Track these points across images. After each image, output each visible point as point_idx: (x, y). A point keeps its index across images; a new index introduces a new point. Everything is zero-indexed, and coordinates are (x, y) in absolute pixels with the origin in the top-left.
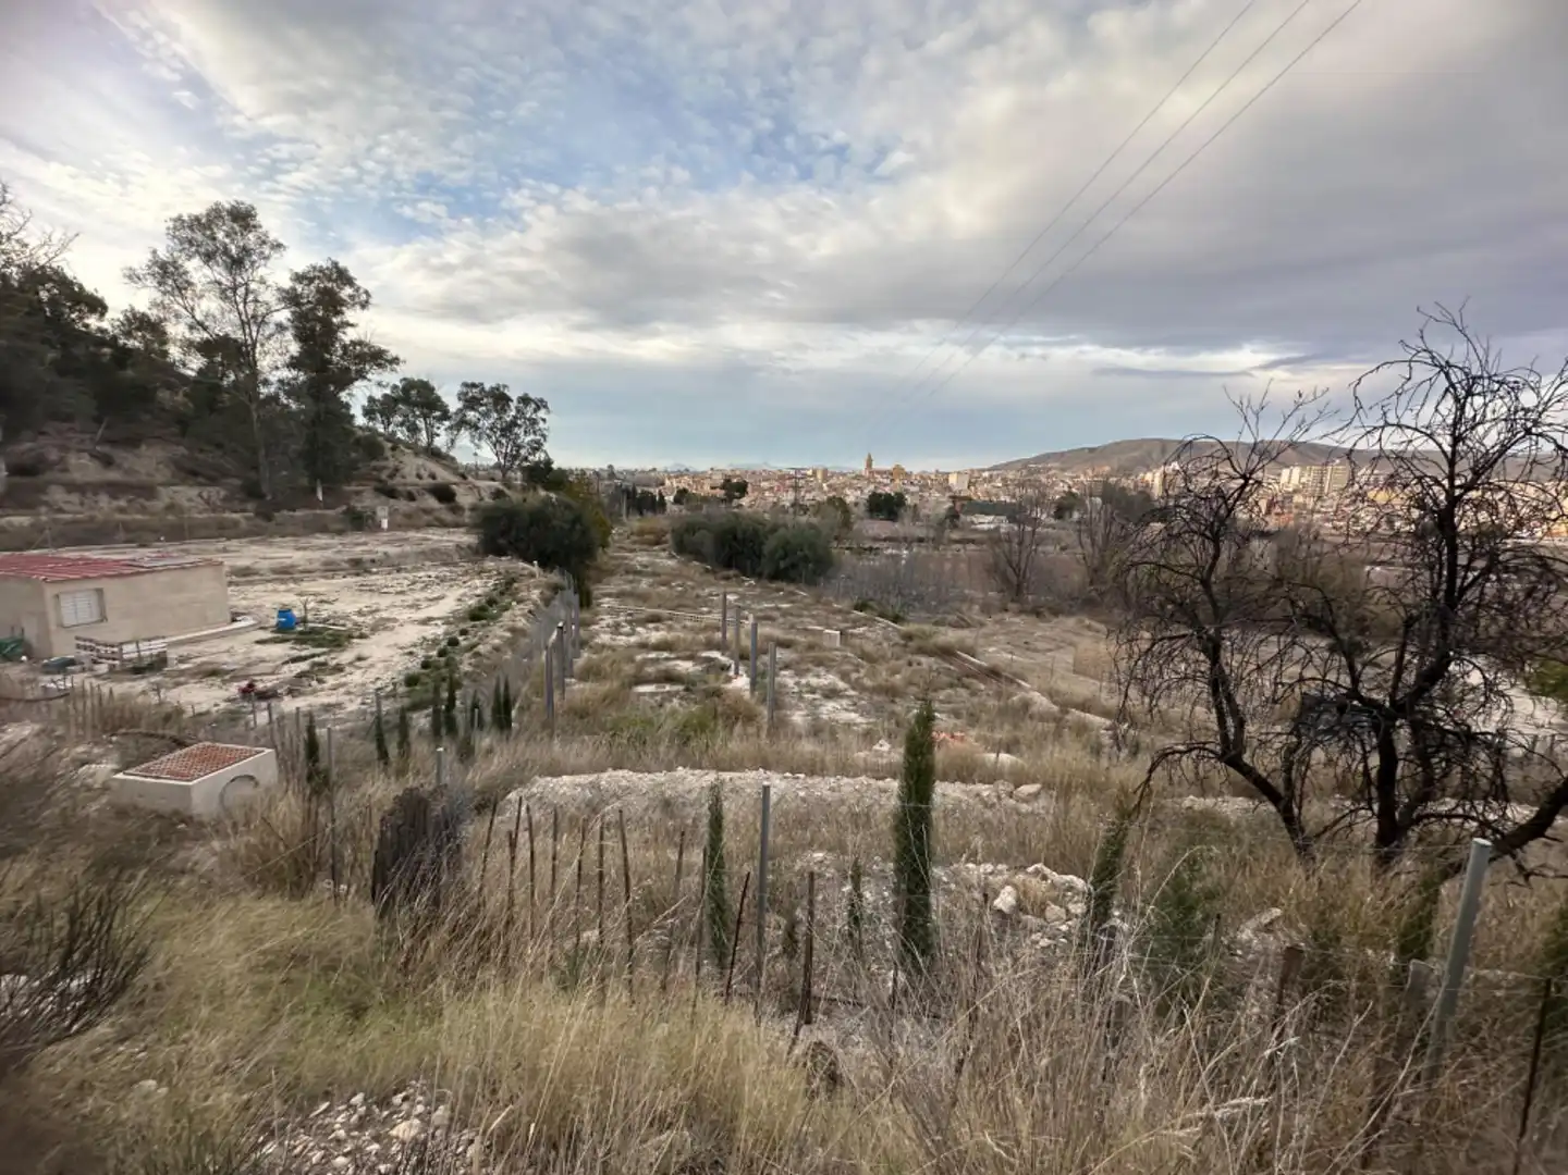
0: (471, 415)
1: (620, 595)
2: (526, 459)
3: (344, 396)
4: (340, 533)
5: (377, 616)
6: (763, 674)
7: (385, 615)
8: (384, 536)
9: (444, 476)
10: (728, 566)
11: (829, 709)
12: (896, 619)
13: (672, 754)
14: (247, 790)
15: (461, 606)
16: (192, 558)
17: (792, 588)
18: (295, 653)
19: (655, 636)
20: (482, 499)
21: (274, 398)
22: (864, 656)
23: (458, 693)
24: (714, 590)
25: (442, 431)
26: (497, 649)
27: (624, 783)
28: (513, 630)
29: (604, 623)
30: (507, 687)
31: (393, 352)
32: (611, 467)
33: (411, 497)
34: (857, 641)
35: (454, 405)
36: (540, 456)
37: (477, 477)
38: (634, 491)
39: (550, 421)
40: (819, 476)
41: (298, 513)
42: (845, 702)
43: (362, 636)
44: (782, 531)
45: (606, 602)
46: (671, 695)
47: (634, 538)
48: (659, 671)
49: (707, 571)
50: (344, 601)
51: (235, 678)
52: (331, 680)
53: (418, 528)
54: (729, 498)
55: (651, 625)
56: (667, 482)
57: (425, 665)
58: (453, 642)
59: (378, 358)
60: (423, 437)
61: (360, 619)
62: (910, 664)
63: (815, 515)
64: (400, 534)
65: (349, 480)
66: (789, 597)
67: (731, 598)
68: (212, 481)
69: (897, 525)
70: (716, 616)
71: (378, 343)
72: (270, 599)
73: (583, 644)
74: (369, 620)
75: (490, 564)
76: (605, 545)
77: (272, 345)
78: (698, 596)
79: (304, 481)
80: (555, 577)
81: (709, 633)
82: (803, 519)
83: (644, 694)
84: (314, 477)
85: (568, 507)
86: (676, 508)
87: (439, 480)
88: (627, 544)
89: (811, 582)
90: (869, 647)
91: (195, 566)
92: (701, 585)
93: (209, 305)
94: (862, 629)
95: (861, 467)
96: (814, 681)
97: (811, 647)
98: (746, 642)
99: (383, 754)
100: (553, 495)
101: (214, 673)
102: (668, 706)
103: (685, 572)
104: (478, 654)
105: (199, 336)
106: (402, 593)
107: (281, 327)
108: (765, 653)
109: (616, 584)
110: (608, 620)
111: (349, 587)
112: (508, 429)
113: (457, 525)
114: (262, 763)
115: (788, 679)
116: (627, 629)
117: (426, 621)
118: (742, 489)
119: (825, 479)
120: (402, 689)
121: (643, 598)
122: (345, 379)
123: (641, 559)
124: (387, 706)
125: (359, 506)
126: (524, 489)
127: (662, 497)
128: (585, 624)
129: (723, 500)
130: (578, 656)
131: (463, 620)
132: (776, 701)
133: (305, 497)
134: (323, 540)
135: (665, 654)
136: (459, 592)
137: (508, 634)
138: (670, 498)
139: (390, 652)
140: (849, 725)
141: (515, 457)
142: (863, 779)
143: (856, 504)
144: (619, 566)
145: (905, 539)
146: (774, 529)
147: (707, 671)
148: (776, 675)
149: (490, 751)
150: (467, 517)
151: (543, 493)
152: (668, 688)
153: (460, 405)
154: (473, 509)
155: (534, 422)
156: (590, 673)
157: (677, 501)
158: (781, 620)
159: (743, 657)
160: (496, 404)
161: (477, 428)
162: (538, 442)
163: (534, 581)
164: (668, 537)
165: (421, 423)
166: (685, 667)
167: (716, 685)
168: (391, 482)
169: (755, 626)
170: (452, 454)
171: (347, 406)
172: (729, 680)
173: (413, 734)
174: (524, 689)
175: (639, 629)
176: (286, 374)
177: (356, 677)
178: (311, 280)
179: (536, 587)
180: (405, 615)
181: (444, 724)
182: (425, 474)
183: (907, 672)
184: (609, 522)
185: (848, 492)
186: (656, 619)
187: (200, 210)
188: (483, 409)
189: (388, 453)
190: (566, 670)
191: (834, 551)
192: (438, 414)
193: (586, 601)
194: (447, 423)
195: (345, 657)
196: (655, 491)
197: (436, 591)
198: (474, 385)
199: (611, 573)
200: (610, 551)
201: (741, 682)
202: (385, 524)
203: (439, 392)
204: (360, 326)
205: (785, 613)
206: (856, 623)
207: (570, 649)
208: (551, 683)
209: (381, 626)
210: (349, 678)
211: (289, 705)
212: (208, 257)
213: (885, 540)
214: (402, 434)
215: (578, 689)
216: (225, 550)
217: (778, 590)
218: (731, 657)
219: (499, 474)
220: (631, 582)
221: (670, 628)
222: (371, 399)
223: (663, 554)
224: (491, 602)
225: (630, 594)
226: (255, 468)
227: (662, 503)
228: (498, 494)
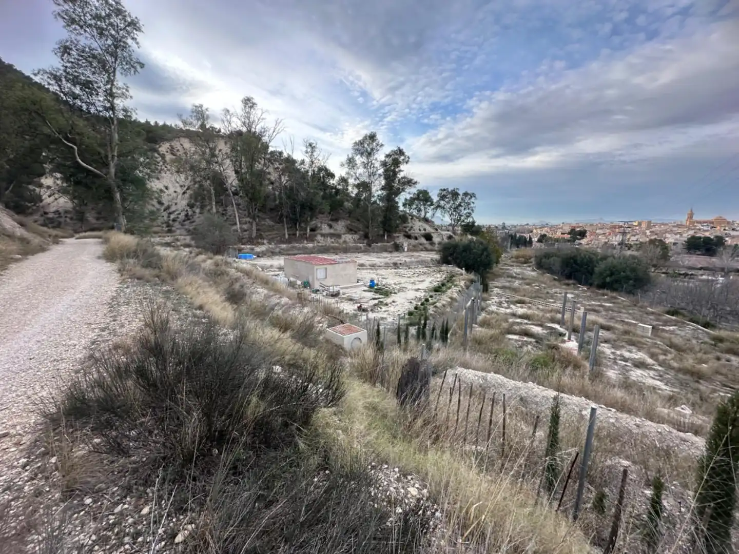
0: (442, 203)
1: (503, 288)
2: (463, 221)
3: (397, 199)
4: (391, 252)
5: (401, 285)
6: (588, 343)
7: (403, 285)
8: (405, 254)
9: (429, 229)
10: (569, 277)
11: (636, 374)
12: (706, 325)
13: (526, 375)
14: (357, 342)
15: (432, 286)
16: (349, 260)
17: (614, 294)
18: (374, 297)
19: (521, 311)
20: (443, 239)
21: (375, 202)
22: (672, 345)
23: (428, 322)
24: (558, 290)
25: (430, 211)
26: (444, 306)
27: (499, 381)
28: (451, 298)
29: (493, 301)
30: (447, 323)
31: (415, 180)
32: (504, 224)
33: (416, 238)
34: (667, 335)
35: (435, 198)
36: (470, 220)
37: (442, 230)
38: (515, 235)
39: (477, 204)
40: (644, 226)
41: (379, 244)
42: (652, 373)
43: (395, 293)
44: (610, 260)
45: (496, 290)
46: (527, 343)
47: (513, 259)
48: (522, 329)
49: (555, 279)
50: (389, 278)
51: (356, 303)
52: (384, 308)
53: (417, 251)
54: (573, 240)
55: (519, 305)
56: (535, 231)
57: (416, 308)
58: (427, 300)
59: (409, 182)
60: (423, 214)
61: (394, 286)
62: (718, 359)
63: (637, 250)
64: (411, 254)
65: (396, 232)
66: (612, 300)
67: (569, 296)
68: (356, 233)
69: (714, 259)
70: (558, 305)
71: (410, 177)
72: (367, 276)
73: (483, 309)
74: (397, 287)
75: (444, 268)
76: (497, 262)
77: (377, 182)
78: (548, 293)
79: (381, 232)
80: (472, 276)
81: (553, 314)
82: (629, 253)
83: (512, 339)
84: (385, 230)
85: (481, 243)
86: (538, 245)
87: (427, 231)
88: (509, 262)
89: (630, 292)
90: (677, 340)
91: (349, 262)
92: (550, 287)
93: (361, 170)
94: (672, 328)
95: (683, 219)
96: (627, 355)
97: (626, 332)
98: (578, 322)
99: (399, 341)
100: (474, 238)
101: (351, 300)
102: (525, 349)
103: (541, 279)
104: (436, 307)
105: (357, 182)
106: (409, 277)
107: (380, 175)
108: (591, 330)
109: (502, 282)
110: (496, 299)
111: (392, 273)
112: (456, 209)
113: (432, 250)
114: (363, 334)
115: (606, 349)
116: (506, 305)
117: (417, 290)
118: (583, 234)
119: (649, 227)
120: (407, 316)
121: (515, 290)
122: (398, 193)
123: (516, 270)
124: (402, 322)
125: (398, 242)
126: (462, 235)
127: (530, 238)
128: (484, 300)
129: (569, 241)
130: (479, 314)
131: (431, 291)
132: (597, 361)
133: (380, 238)
134: (385, 254)
135: (526, 321)
136: (430, 279)
137: (449, 300)
138: (535, 239)
139: (404, 300)
140: (654, 389)
141: (459, 221)
142: (665, 426)
143: (675, 244)
144: (504, 273)
145: (723, 269)
146: (604, 258)
147: (551, 334)
148: (597, 345)
149: (438, 350)
150: (436, 247)
151: (470, 237)
152: (526, 339)
153: (438, 199)
154: (440, 243)
155: (469, 204)
156: (484, 324)
157: (540, 241)
158: (604, 313)
159: (575, 330)
160: (453, 197)
161: (444, 208)
162: (470, 213)
163: (463, 277)
164: (533, 260)
165: (422, 208)
166: (537, 330)
167: (555, 343)
168: (409, 232)
169: (585, 314)
170: (433, 220)
171: (397, 203)
172: (564, 342)
173: (410, 335)
174: (454, 325)
175: (512, 306)
176: (380, 192)
177: (392, 309)
178: (391, 156)
179: (463, 280)
180: (410, 286)
181: (421, 334)
182: (422, 229)
183: (715, 364)
184: (500, 251)
185: (668, 235)
186: (522, 302)
187: (360, 138)
188: (447, 200)
189: (409, 221)
190: (474, 320)
191: (652, 274)
192: (429, 203)
193: (486, 289)
194: (432, 207)
195: (389, 300)
196: (527, 236)
197: (422, 278)
198: (444, 190)
199: (500, 276)
200: (500, 266)
201: (572, 345)
202: (406, 250)
203: (430, 194)
204: (405, 170)
205: (607, 309)
206: (666, 323)
207: (477, 311)
208: (467, 325)
209: (402, 290)
210: (389, 309)
211: (371, 315)
212: (362, 154)
213: (701, 269)
214: (415, 213)
215: (478, 331)
216: (357, 257)
217: (604, 295)
218: (567, 329)
219: (451, 228)
220: (509, 282)
221: (530, 308)
222: (406, 200)
223: (528, 268)
224: (443, 285)
225: (509, 288)
226: (368, 227)
227: (530, 242)
228: (450, 237)
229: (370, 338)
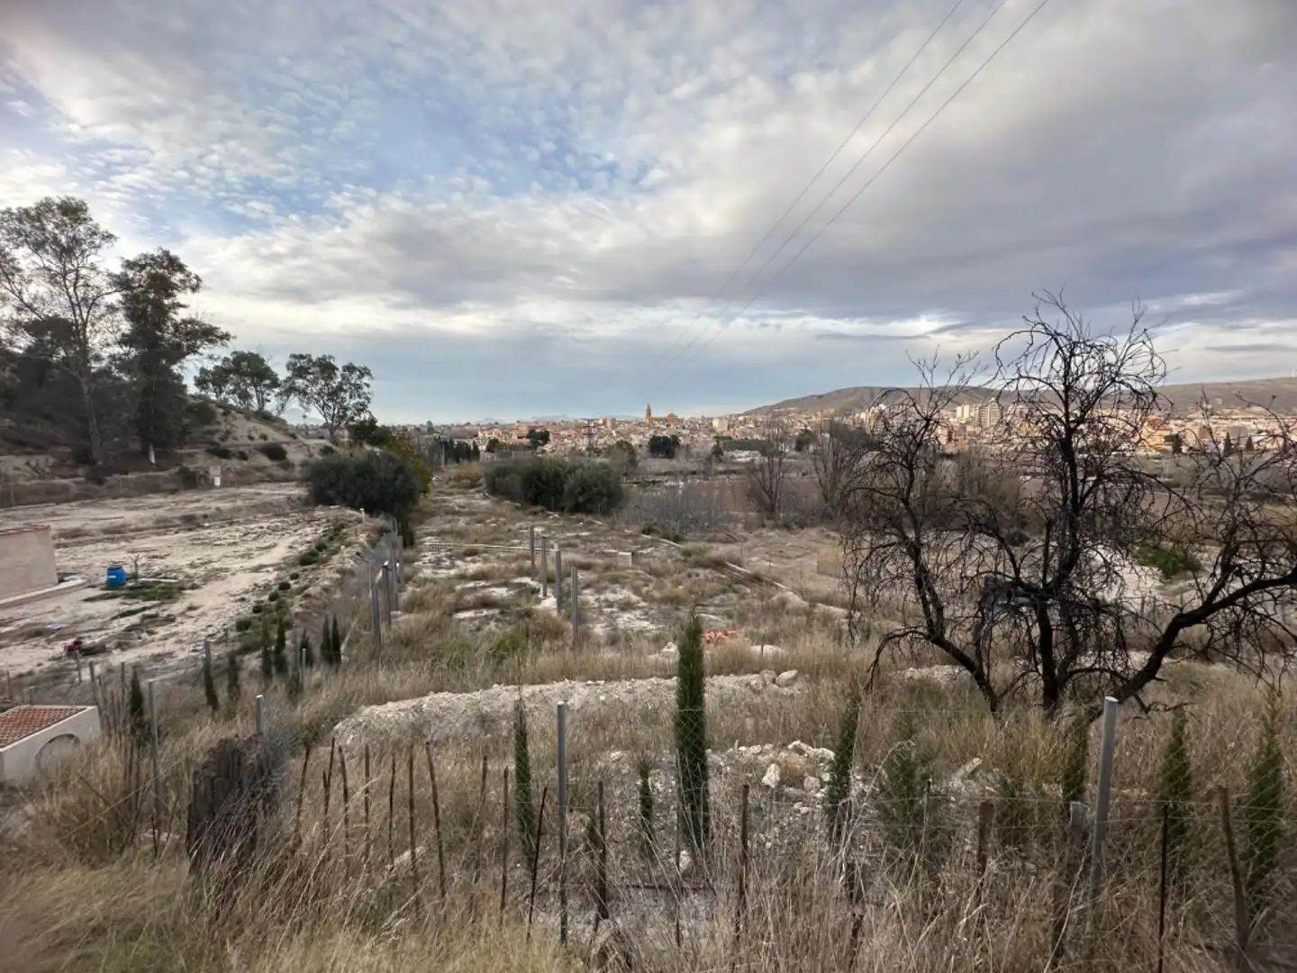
0: (300, 382)
1: (441, 534)
2: (352, 419)
3: (175, 368)
4: (174, 492)
5: (209, 567)
6: (568, 594)
7: (217, 565)
8: (216, 493)
9: (274, 436)
10: (535, 503)
11: (626, 620)
12: (677, 539)
13: (488, 673)
14: (66, 749)
15: (294, 553)
16: (17, 524)
17: (590, 518)
18: (125, 608)
19: (472, 568)
20: (311, 456)
21: (105, 372)
22: (652, 572)
23: (288, 634)
24: (523, 524)
25: (272, 397)
26: (326, 589)
27: (444, 704)
28: (342, 571)
29: (426, 559)
30: (335, 624)
31: (223, 329)
32: (430, 423)
33: (243, 456)
34: (647, 560)
35: (283, 374)
36: (364, 416)
37: (307, 436)
38: (452, 442)
39: (373, 386)
40: (609, 424)
41: (131, 476)
42: (638, 613)
43: (194, 587)
44: (579, 471)
45: (429, 541)
46: (487, 619)
47: (452, 483)
48: (477, 598)
49: (517, 508)
50: (177, 554)
51: (61, 637)
52: (161, 631)
53: (250, 484)
54: (534, 446)
55: (469, 559)
56: (480, 434)
57: (257, 610)
58: (284, 586)
59: (209, 334)
60: (255, 403)
61: (191, 572)
62: (690, 576)
63: (607, 457)
64: (232, 490)
65: (182, 443)
66: (589, 524)
67: (538, 530)
68: (40, 449)
69: (674, 462)
70: (526, 547)
71: (207, 321)
72: (99, 558)
73: (408, 579)
74: (201, 571)
75: (319, 512)
76: (426, 491)
77: (101, 325)
78: (510, 530)
79: (136, 446)
80: (380, 522)
81: (520, 562)
82: (599, 460)
83: (464, 620)
84: (146, 442)
85: (391, 459)
86: (488, 455)
87: (270, 440)
88: (445, 488)
89: (606, 513)
90: (656, 564)
91: (19, 531)
92: (513, 521)
93: (38, 289)
94: (649, 550)
95: (642, 416)
96: (611, 597)
97: (607, 568)
98: (552, 567)
99: (212, 699)
100: (377, 450)
101: (38, 634)
102: (487, 628)
103: (498, 510)
104: (308, 596)
105: (26, 317)
106: (235, 543)
107: (112, 309)
108: (569, 575)
109: (437, 524)
110: (430, 556)
111: (181, 542)
112: (334, 394)
113: (287, 480)
114: (84, 721)
115: (589, 597)
116: (448, 563)
117: (257, 569)
118: (545, 437)
119: (614, 426)
120: (232, 634)
121: (460, 535)
122: (177, 354)
123: (458, 501)
124: (218, 651)
125: (192, 467)
126: (351, 445)
127: (476, 447)
128: (409, 561)
129: (529, 448)
130: (402, 590)
131: (294, 565)
132: (580, 616)
133: (139, 461)
134: (156, 499)
135: (482, 583)
136: (289, 540)
137: (338, 576)
138: (482, 448)
139: (222, 600)
140: (641, 632)
141: (342, 418)
142: (653, 680)
143: (640, 446)
144: (439, 508)
145: (681, 472)
146: (573, 470)
147: (520, 594)
148: (578, 593)
149: (318, 686)
150: (297, 472)
151: (368, 448)
152: (485, 612)
153: (289, 374)
154: (304, 464)
155: (358, 387)
156: (415, 605)
157: (489, 450)
158: (582, 546)
159: (550, 580)
160: (323, 372)
161: (305, 393)
162: (362, 404)
163: (361, 526)
164: (482, 480)
165: (252, 391)
166: (500, 592)
167: (527, 607)
168: (223, 444)
169: (559, 554)
170: (282, 416)
171: (179, 377)
172: (539, 601)
173: (243, 675)
174: (353, 624)
175: (458, 563)
176: (117, 350)
177: (188, 626)
178: (143, 267)
179: (363, 531)
180: (236, 564)
181: (275, 664)
182: (256, 436)
183: (688, 583)
184: (429, 469)
185: (633, 436)
186: (473, 553)
188: (309, 377)
189: (220, 418)
190: (392, 604)
191: (624, 486)
192: (268, 382)
193: (409, 541)
194: (277, 390)
195: (176, 608)
196: (470, 442)
197: (268, 541)
198: (302, 357)
199: (433, 514)
200: (431, 496)
201: (550, 603)
202: (218, 482)
203: (269, 364)
204: (190, 306)
205: (585, 540)
206: (644, 545)
207: (396, 586)
208: (376, 619)
209: (214, 575)
210: (179, 629)
211: (118, 658)
212: (38, 247)
213: (665, 474)
214: (233, 401)
215: (405, 621)
216: (53, 514)
217: (578, 521)
218: (540, 581)
219: (327, 433)
220: (450, 522)
221: (486, 560)
222: (203, 371)
223: (477, 496)
224: (321, 547)
225: (451, 532)
226: (87, 436)
227: (476, 452)
228: (326, 451)
229: (108, 725)
